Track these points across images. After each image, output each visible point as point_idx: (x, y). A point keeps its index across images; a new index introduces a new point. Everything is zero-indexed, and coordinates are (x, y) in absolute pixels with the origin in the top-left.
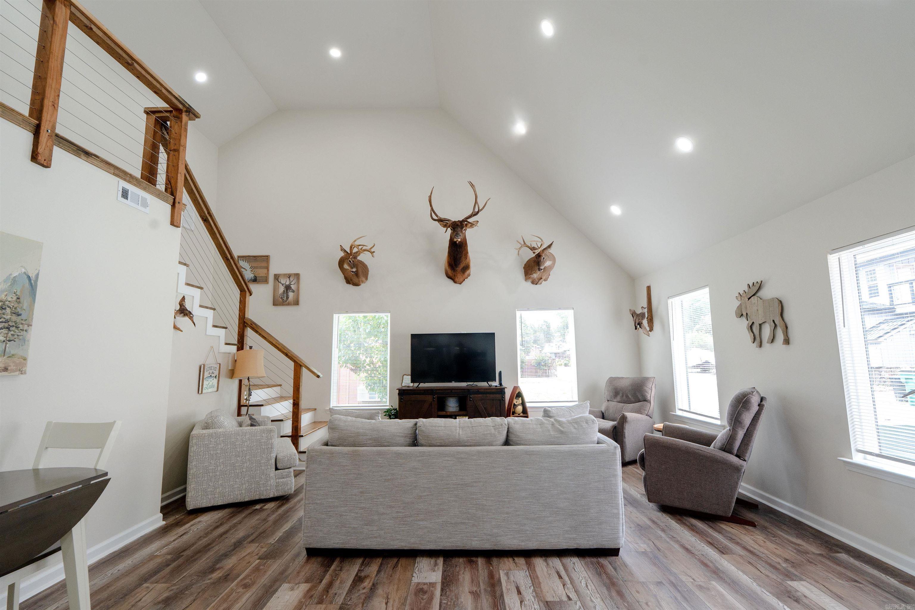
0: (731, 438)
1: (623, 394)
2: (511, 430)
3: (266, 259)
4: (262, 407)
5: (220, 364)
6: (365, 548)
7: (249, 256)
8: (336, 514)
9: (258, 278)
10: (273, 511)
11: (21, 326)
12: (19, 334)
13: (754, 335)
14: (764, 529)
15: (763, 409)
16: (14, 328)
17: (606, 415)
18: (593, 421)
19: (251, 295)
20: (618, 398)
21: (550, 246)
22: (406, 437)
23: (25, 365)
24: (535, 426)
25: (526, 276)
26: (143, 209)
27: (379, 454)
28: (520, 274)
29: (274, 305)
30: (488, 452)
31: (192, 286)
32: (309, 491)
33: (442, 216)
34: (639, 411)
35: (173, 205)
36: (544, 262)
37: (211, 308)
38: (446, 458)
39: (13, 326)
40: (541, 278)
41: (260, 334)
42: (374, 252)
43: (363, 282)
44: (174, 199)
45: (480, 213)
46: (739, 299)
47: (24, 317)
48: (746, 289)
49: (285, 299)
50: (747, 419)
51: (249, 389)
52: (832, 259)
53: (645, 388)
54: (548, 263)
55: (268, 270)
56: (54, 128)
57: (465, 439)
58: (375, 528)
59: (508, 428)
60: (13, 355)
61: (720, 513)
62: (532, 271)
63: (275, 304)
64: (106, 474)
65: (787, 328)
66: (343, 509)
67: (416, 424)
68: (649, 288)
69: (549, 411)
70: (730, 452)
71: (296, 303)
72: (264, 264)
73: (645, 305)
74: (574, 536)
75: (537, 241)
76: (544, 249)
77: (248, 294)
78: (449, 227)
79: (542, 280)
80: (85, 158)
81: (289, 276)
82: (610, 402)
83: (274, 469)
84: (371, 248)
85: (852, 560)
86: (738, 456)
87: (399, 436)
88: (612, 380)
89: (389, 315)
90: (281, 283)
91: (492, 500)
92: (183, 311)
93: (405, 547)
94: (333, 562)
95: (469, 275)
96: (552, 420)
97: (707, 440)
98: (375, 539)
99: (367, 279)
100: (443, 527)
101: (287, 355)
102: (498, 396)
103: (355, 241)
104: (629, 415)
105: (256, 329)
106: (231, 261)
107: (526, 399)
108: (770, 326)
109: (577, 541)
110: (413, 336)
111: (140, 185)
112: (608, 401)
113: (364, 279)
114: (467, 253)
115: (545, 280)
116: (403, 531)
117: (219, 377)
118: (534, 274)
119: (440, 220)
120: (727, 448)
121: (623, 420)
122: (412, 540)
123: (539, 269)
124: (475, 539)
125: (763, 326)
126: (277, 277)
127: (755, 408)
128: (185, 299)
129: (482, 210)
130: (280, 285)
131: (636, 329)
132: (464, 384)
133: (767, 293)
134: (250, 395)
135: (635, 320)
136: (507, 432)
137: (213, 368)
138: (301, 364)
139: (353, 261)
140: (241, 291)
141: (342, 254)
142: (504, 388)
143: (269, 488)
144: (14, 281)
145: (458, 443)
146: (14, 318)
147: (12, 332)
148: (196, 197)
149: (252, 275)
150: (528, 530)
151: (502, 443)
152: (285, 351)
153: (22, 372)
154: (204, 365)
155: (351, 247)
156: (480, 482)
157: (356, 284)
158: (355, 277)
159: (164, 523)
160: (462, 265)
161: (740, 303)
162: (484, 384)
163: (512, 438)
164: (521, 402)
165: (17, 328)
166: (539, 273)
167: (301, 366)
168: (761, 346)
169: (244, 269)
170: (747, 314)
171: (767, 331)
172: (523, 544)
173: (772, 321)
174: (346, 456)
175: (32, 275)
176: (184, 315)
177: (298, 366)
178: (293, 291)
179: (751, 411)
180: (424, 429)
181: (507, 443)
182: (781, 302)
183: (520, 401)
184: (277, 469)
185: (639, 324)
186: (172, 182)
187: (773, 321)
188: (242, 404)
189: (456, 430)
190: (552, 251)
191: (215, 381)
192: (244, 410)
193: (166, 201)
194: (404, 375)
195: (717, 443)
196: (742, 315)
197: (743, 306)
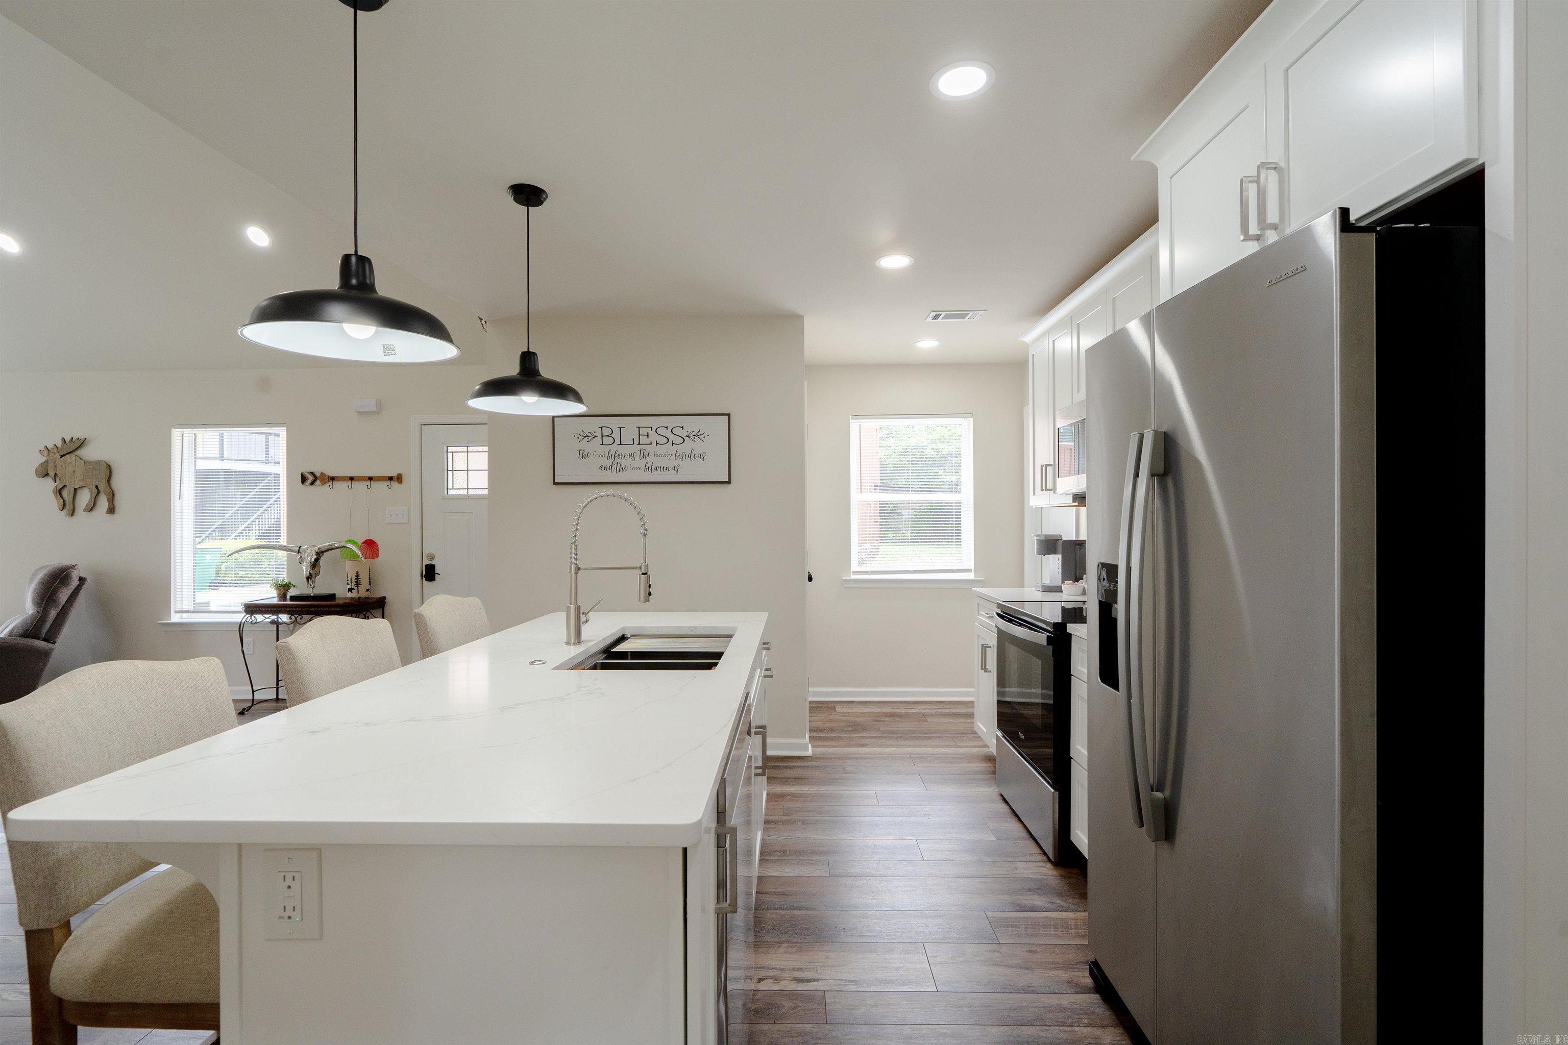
0: (38, 621)
13: (64, 501)
15: (84, 584)
46: (45, 454)
48: (59, 444)
50: (63, 596)
52: (174, 435)
65: (114, 495)
70: (36, 637)
86: (45, 640)
108: (91, 492)
120: (30, 633)
125: (79, 492)
127: (75, 583)
133: (89, 453)
161: (44, 459)
168: (73, 513)
170: (55, 474)
171: (84, 497)
173: (94, 487)
179: (69, 589)
182: (109, 466)
187: (97, 487)
195: (16, 630)
196: (47, 475)
197: (51, 465)
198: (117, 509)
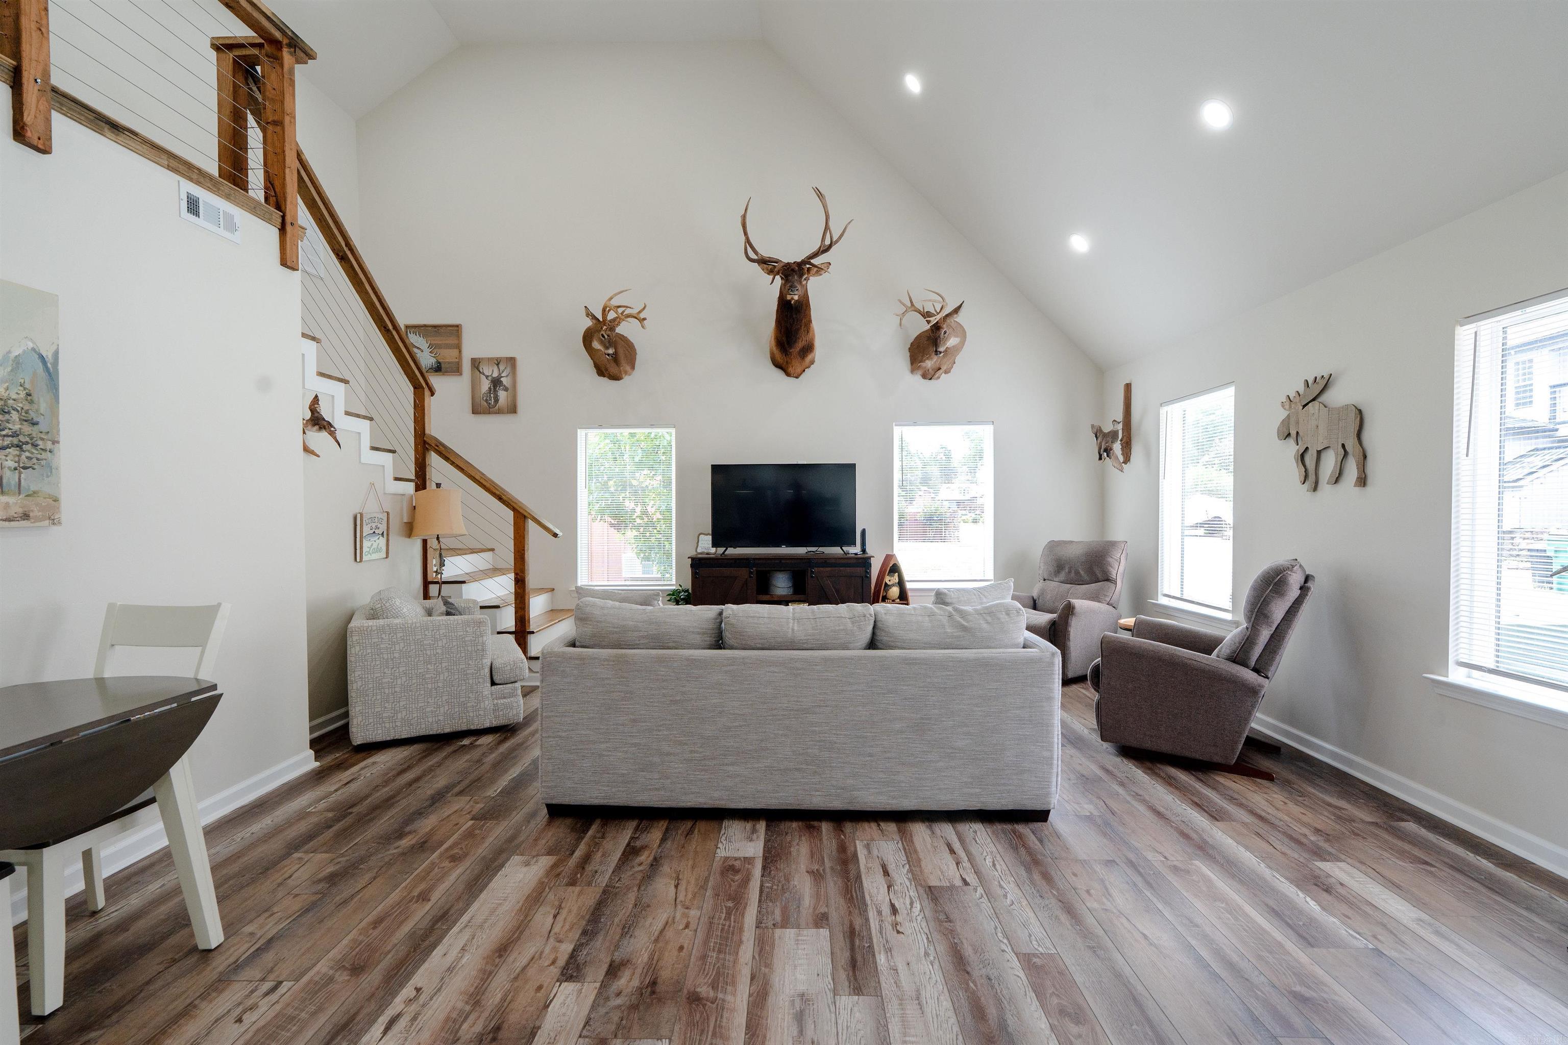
0: (1248, 642)
1: (1070, 568)
2: (879, 624)
3: (455, 330)
4: (463, 585)
5: (388, 514)
6: (641, 805)
7: (425, 326)
8: (593, 753)
9: (443, 366)
10: (492, 749)
11: (40, 442)
12: (39, 456)
13: (1306, 471)
14: (1286, 784)
15: (1307, 595)
16: (29, 447)
17: (1039, 603)
18: (1018, 611)
19: (432, 394)
20: (1062, 576)
21: (956, 310)
22: (704, 634)
23: (57, 509)
24: (920, 618)
25: (912, 364)
26: (227, 235)
27: (660, 660)
28: (902, 361)
29: (473, 413)
30: (842, 659)
31: (330, 377)
32: (547, 717)
33: (765, 253)
34: (1095, 597)
35: (283, 229)
36: (946, 340)
37: (365, 417)
38: (772, 669)
39: (27, 443)
40: (940, 369)
41: (453, 463)
42: (644, 319)
43: (626, 373)
44: (283, 217)
45: (833, 248)
46: (1287, 407)
47: (43, 427)
48: (1301, 388)
49: (492, 402)
50: (1278, 610)
51: (440, 555)
52: (1464, 335)
53: (1110, 560)
54: (952, 342)
55: (460, 352)
56: (46, 75)
57: (803, 638)
58: (656, 776)
59: (875, 622)
60: (34, 493)
61: (1217, 759)
62: (923, 356)
63: (475, 411)
64: (214, 687)
65: (1365, 457)
66: (603, 746)
67: (721, 614)
68: (1128, 387)
69: (945, 594)
70: (1244, 664)
71: (513, 409)
72: (452, 341)
73: (1120, 417)
74: (977, 790)
75: (935, 301)
76: (947, 316)
77: (427, 392)
78: (778, 273)
79: (940, 371)
80: (112, 136)
81: (498, 362)
82: (1048, 582)
83: (489, 684)
84: (640, 312)
85: (1423, 832)
86: (1256, 670)
87: (693, 632)
88: (1053, 546)
89: (673, 431)
90: (484, 374)
91: (845, 735)
92: (317, 421)
93: (705, 804)
94: (591, 825)
95: (812, 362)
96: (949, 608)
97: (1207, 645)
98: (656, 792)
99: (633, 368)
100: (765, 776)
101: (500, 498)
102: (859, 571)
103: (611, 299)
104: (1080, 604)
105: (446, 454)
106: (394, 333)
107: (906, 577)
108: (1337, 454)
109: (982, 799)
110: (717, 470)
111: (219, 189)
112: (1045, 580)
113: (628, 368)
114: (810, 321)
115: (946, 372)
116: (701, 780)
117: (388, 535)
118: (927, 361)
119: (763, 262)
120: (1239, 657)
121: (1069, 611)
122: (716, 795)
123: (937, 353)
124: (817, 793)
126: (476, 364)
127: (1293, 593)
128: (318, 400)
129: (837, 242)
130: (483, 377)
131: (1100, 459)
132: (801, 551)
133: (1337, 397)
134: (442, 564)
135: (1101, 443)
136: (874, 628)
137: (376, 519)
138: (526, 514)
139: (608, 336)
140: (415, 388)
141: (589, 323)
142: (869, 558)
143: (482, 713)
144: (17, 362)
145: (792, 645)
146: (27, 428)
147: (27, 454)
148: (322, 215)
149: (433, 360)
150: (902, 782)
151: (864, 646)
152: (498, 493)
153: (54, 522)
154: (361, 515)
155: (604, 310)
156: (826, 706)
157: (616, 378)
158: (613, 364)
159: (318, 764)
160: (800, 344)
161: (1287, 413)
162: (836, 551)
163: (882, 637)
164: (897, 581)
165: (35, 446)
166: (935, 358)
167: (525, 517)
168: (1315, 489)
169: (418, 348)
170: (1297, 433)
171: (1329, 463)
172: (894, 801)
173: (1340, 446)
174: (606, 663)
175: (48, 354)
176: (320, 428)
177: (521, 517)
178: (506, 389)
179: (1287, 598)
180: (733, 621)
181: (872, 644)
182: (1360, 411)
183: (895, 579)
184: (493, 683)
185: (1106, 450)
186: (277, 184)
187: (1343, 446)
188: (429, 579)
189: (788, 623)
190: (960, 318)
191: (382, 541)
192: (434, 589)
193: (269, 221)
194: (700, 534)
195: (1224, 649)
196: (1289, 435)
197: (1293, 420)
198: (1369, 481)
